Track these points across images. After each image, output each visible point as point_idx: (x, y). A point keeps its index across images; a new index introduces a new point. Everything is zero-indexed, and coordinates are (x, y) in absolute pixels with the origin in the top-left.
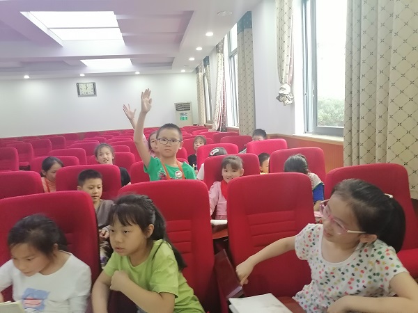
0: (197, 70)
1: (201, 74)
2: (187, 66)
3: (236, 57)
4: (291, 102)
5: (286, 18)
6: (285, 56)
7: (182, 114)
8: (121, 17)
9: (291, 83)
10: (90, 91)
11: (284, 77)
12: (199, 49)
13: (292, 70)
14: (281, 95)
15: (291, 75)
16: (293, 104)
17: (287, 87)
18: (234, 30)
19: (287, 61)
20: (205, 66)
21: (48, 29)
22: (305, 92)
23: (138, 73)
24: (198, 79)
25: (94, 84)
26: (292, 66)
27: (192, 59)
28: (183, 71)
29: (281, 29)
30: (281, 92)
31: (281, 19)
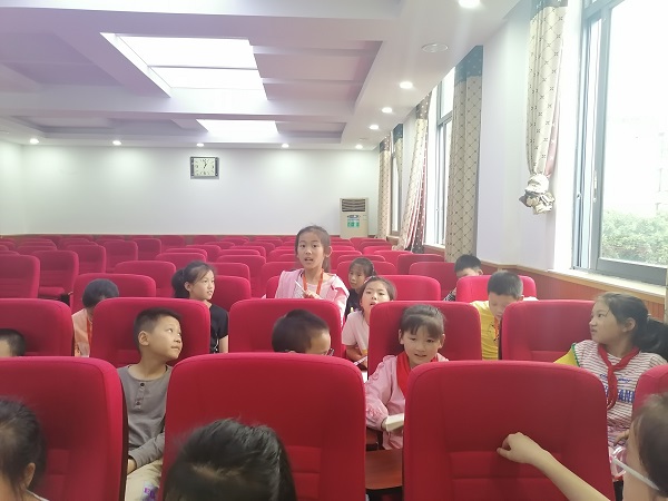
0: (382, 147)
1: (387, 154)
2: (365, 138)
3: (449, 125)
4: (548, 208)
5: (549, 54)
6: (543, 122)
7: (351, 216)
8: (261, 50)
9: (552, 172)
10: (210, 170)
11: (537, 161)
12: (387, 110)
13: (554, 150)
14: (530, 195)
15: (552, 158)
16: (551, 214)
17: (542, 179)
18: (450, 79)
19: (544, 131)
20: (395, 141)
21: (149, 67)
22: (578, 192)
23: (285, 146)
24: (382, 161)
25: (217, 160)
26: (554, 141)
27: (374, 127)
28: (359, 147)
29: (537, 75)
30: (530, 189)
31: (538, 57)
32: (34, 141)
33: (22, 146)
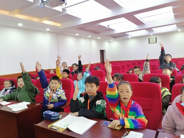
8: (174, 7)
10: (154, 41)
21: (141, 18)
25: (156, 38)
32: (112, 40)
33: (109, 42)
